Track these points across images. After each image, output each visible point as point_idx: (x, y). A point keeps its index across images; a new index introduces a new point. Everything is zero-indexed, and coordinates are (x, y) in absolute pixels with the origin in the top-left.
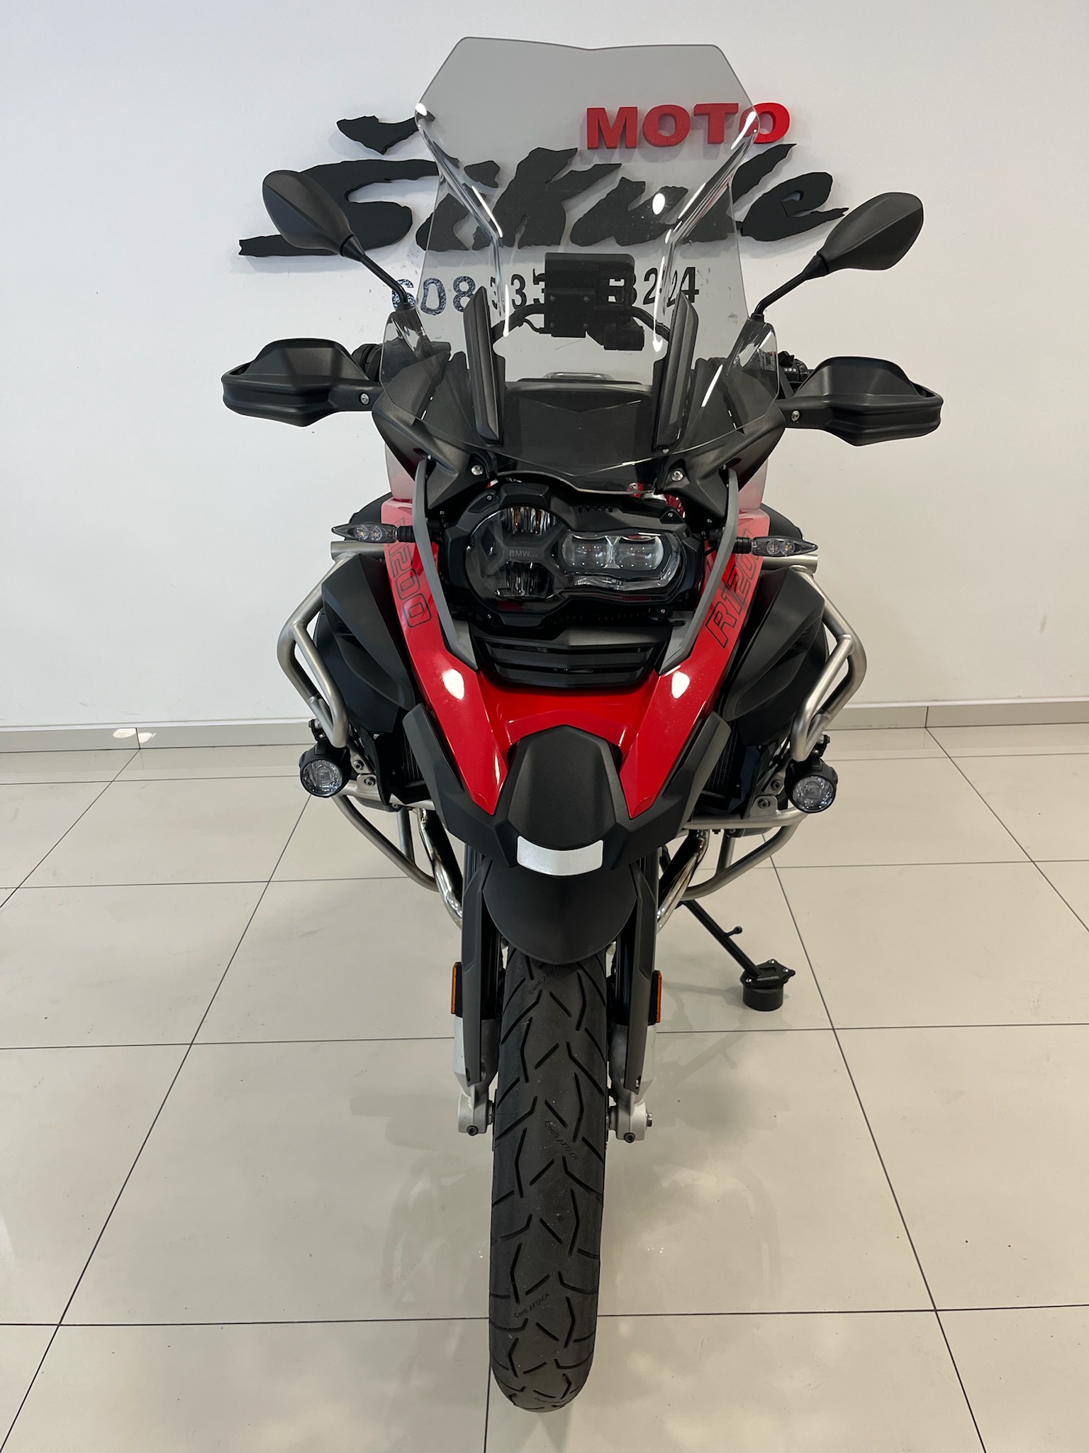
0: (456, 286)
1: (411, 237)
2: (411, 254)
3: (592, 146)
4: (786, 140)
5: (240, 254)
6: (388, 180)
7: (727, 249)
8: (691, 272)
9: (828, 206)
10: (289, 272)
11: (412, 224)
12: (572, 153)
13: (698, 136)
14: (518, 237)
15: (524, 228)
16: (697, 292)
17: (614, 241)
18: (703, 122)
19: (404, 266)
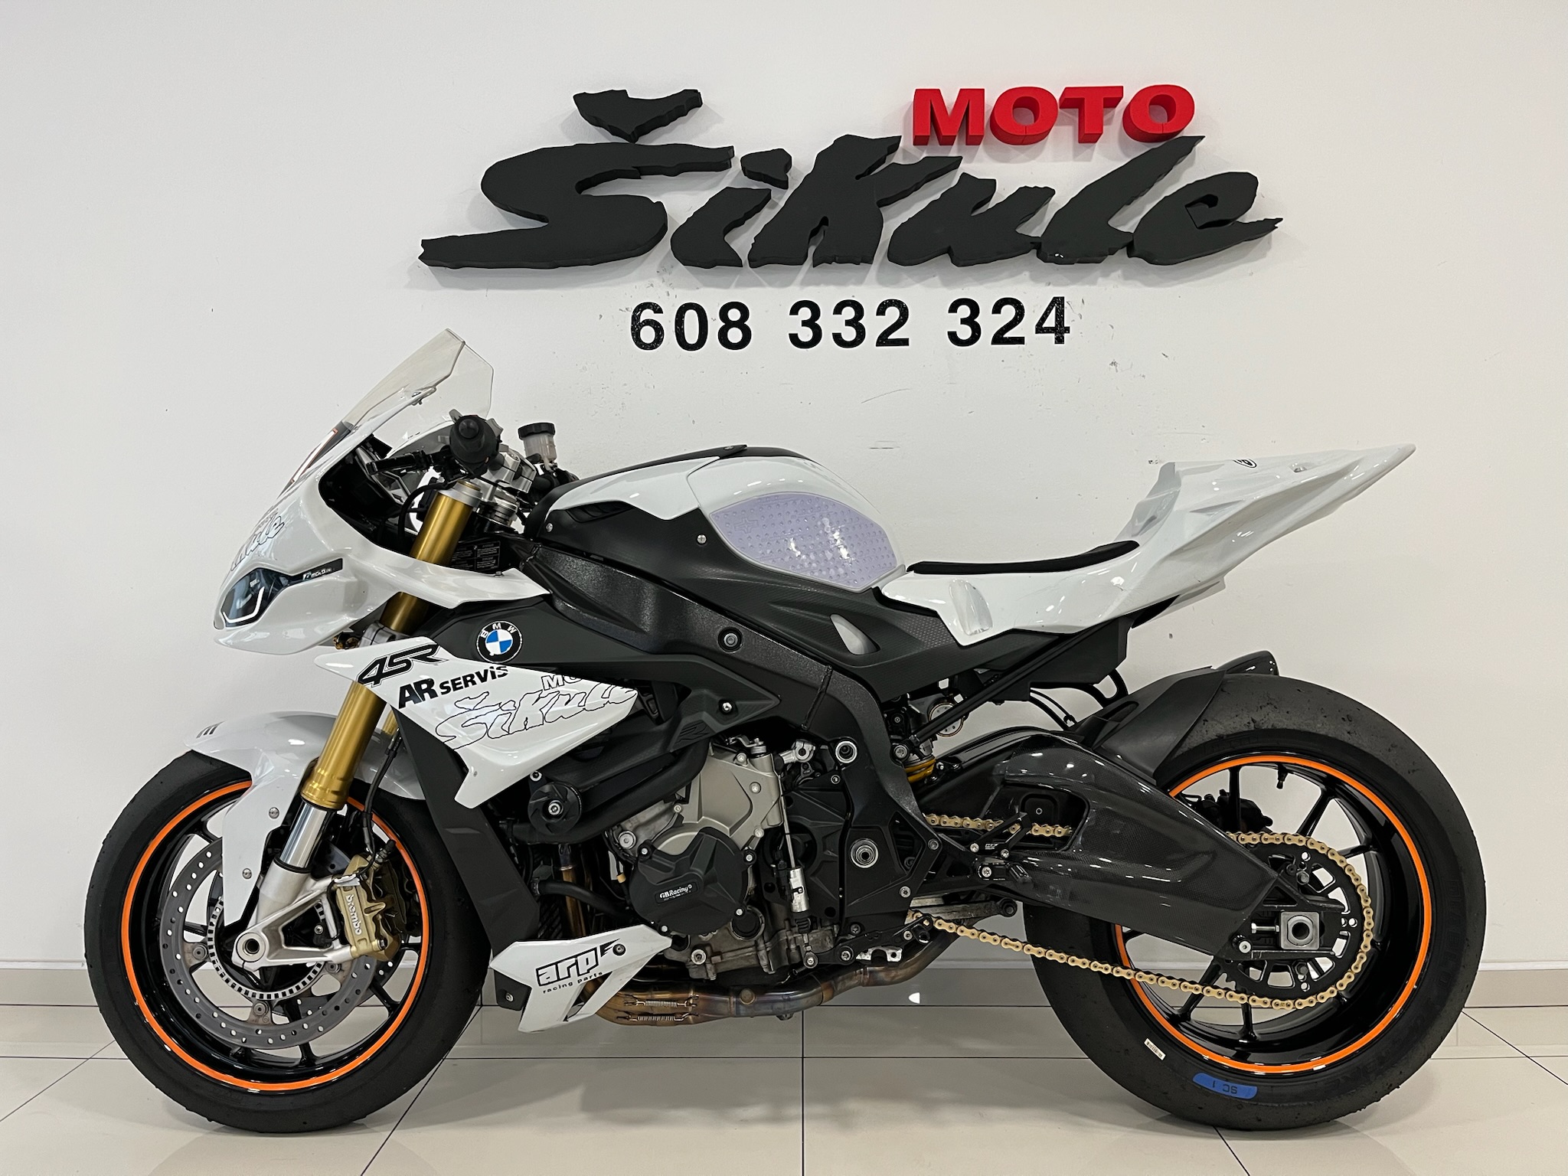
0: (724, 313)
1: (665, 245)
2: (663, 270)
3: (920, 141)
4: (1188, 132)
5: (419, 258)
6: (637, 173)
7: (1106, 275)
8: (1058, 303)
9: (1250, 217)
10: (488, 287)
11: (665, 229)
12: (892, 144)
13: (1064, 132)
14: (812, 250)
15: (822, 238)
16: (1067, 330)
17: (950, 260)
18: (1072, 115)
19: (652, 285)
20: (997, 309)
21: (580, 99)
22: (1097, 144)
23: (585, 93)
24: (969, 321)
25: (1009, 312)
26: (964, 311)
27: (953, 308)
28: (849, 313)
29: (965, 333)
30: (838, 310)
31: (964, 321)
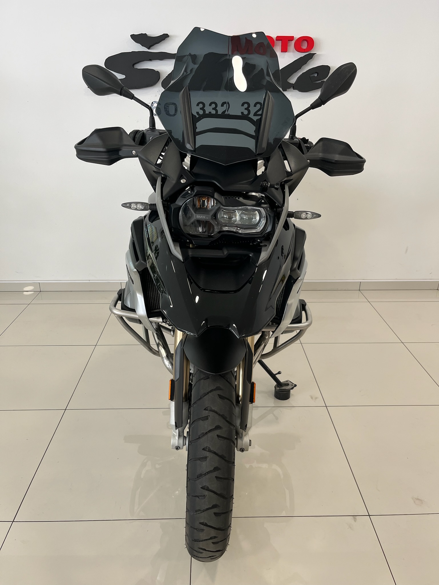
1: (160, 83)
4: (312, 52)
6: (150, 60)
11: (160, 78)
15: (205, 83)
18: (280, 43)
19: (156, 96)
20: (255, 106)
21: (133, 37)
22: (286, 53)
23: (134, 34)
24: (247, 109)
25: (258, 106)
26: (246, 106)
27: (243, 105)
28: (213, 106)
29: (246, 112)
30: (210, 105)
31: (246, 109)
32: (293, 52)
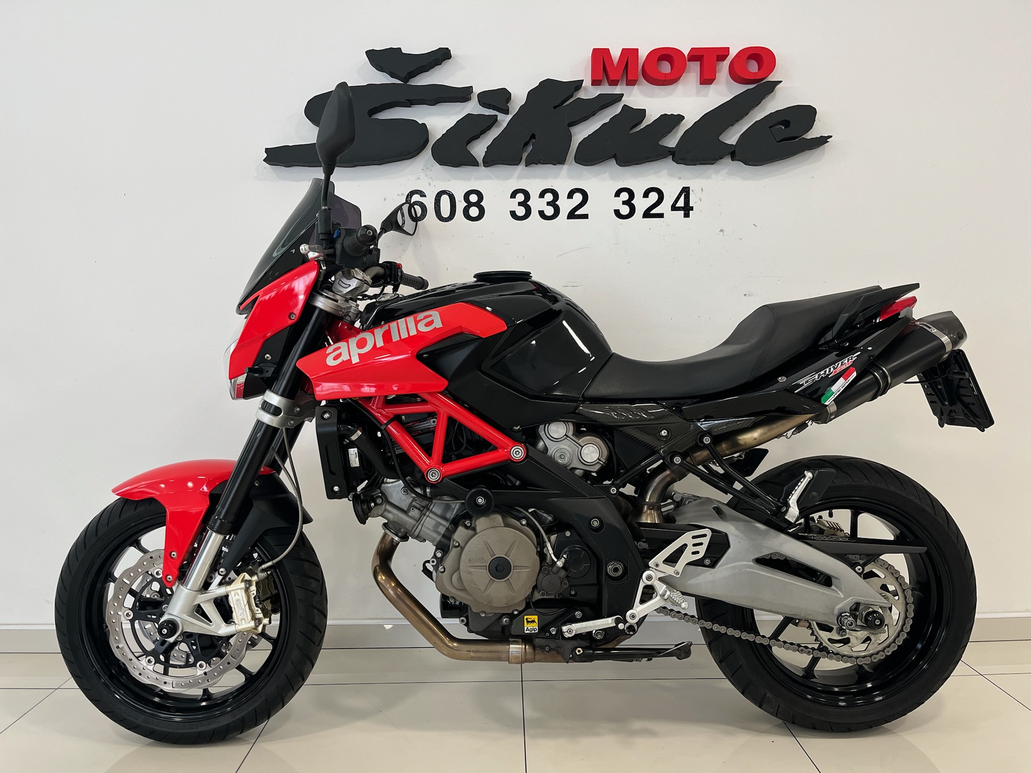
0: (466, 197)
1: (427, 153)
2: (428, 168)
3: (596, 82)
4: (772, 78)
5: (264, 160)
6: (409, 103)
7: (718, 172)
8: (686, 191)
9: (812, 134)
11: (427, 141)
12: (578, 85)
13: (691, 77)
14: (525, 155)
15: (532, 147)
16: (692, 208)
17: (615, 162)
18: (696, 65)
19: (419, 178)
20: (646, 195)
21: (371, 54)
22: (712, 85)
24: (627, 203)
25: (654, 197)
26: (625, 196)
27: (618, 194)
28: (549, 197)
29: (625, 210)
30: (542, 195)
31: (624, 203)
32: (727, 83)
